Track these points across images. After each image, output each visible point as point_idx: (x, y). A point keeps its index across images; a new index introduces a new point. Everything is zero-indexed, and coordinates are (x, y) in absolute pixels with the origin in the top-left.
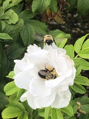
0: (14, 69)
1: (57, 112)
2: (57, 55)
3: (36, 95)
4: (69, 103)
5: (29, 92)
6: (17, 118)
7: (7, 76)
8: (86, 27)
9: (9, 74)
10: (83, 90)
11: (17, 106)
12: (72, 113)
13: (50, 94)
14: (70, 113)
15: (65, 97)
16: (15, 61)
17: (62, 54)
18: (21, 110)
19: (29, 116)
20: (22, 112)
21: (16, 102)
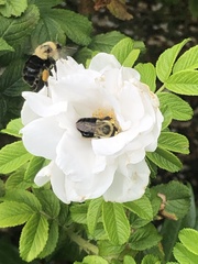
0: (22, 112)
1: (116, 211)
2: (120, 83)
3: (71, 171)
4: (144, 192)
5: (55, 164)
6: (23, 225)
7: (3, 131)
8: (180, 33)
9: (8, 126)
10: (176, 164)
11: (22, 200)
12: (149, 214)
13: (102, 169)
14: (145, 214)
15: (135, 177)
16: (25, 94)
17: (132, 80)
18: (33, 208)
19: (51, 222)
20: (35, 213)
21: (22, 192)
